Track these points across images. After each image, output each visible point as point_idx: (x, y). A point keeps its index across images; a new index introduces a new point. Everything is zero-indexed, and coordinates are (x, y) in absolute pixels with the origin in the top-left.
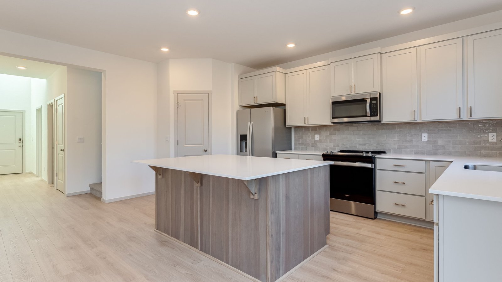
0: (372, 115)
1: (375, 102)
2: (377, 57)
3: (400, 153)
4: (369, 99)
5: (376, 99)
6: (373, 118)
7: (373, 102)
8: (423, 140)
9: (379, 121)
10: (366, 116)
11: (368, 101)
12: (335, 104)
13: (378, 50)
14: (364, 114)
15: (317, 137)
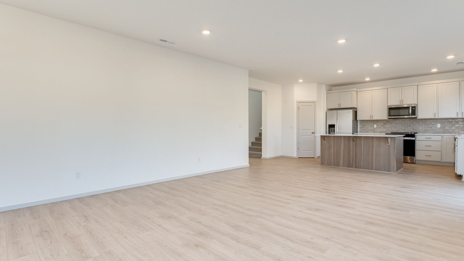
0: (412, 115)
1: (414, 109)
2: (415, 87)
3: (426, 133)
4: (411, 107)
5: (415, 107)
6: (413, 116)
7: (413, 109)
8: (438, 127)
9: (416, 118)
10: (409, 115)
11: (411, 108)
12: (390, 109)
13: (417, 84)
14: (408, 114)
15: (375, 126)
